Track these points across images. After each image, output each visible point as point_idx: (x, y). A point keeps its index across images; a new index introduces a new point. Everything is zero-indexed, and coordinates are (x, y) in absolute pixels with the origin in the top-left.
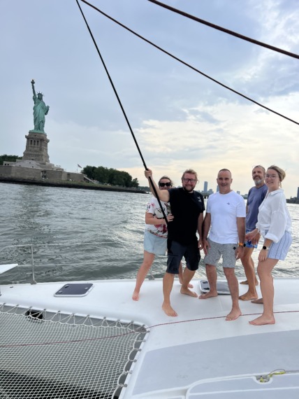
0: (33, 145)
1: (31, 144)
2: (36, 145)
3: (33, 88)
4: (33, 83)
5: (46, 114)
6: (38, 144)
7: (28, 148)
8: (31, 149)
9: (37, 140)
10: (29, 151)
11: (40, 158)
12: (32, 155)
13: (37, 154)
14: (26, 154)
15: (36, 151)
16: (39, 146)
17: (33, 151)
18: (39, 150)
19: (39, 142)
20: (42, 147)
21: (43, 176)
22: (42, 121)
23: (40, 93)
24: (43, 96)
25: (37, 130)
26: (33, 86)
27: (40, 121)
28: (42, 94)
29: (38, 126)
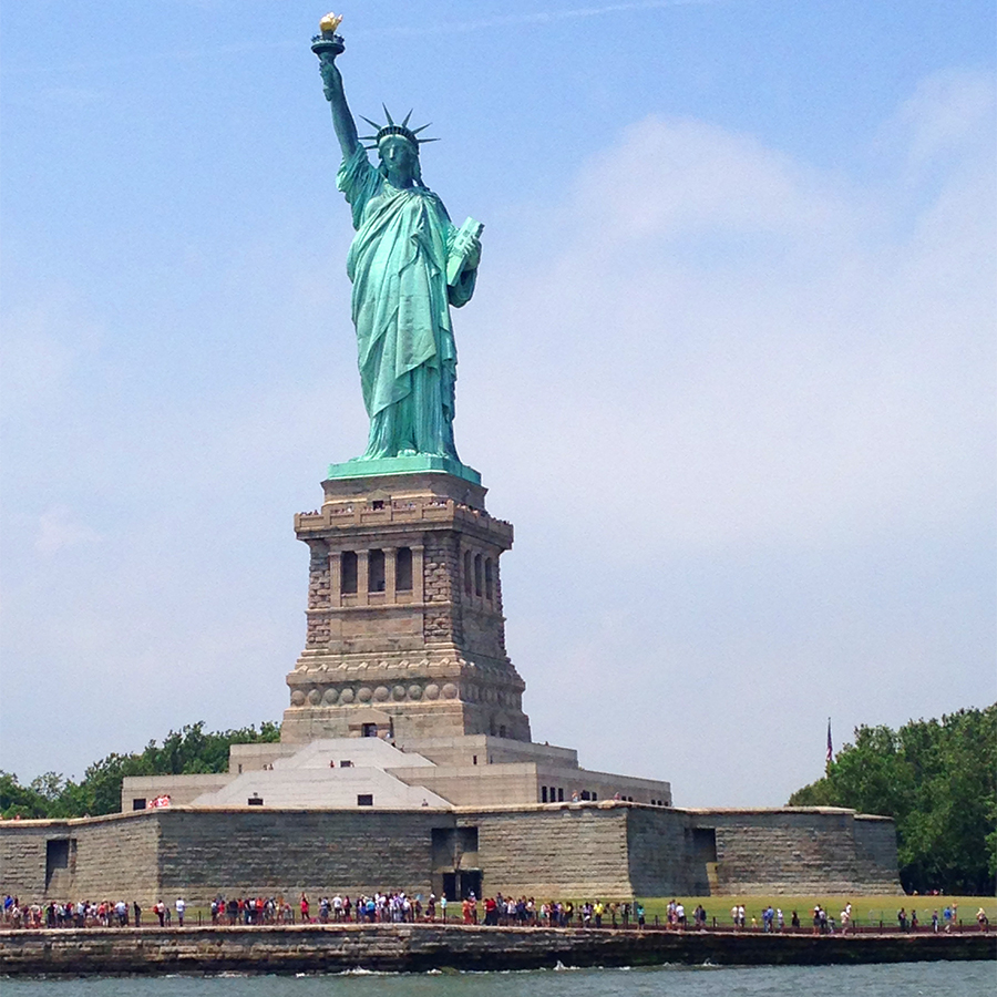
0: (361, 599)
1: (348, 585)
2: (390, 598)
3: (335, 93)
4: (329, 48)
6: (403, 582)
7: (326, 633)
8: (350, 638)
9: (399, 544)
10: (334, 651)
11: (431, 710)
12: (363, 691)
13: (403, 674)
14: (314, 685)
15: (396, 646)
16: (418, 597)
17: (371, 652)
18: (417, 634)
19: (417, 561)
20: (438, 597)
21: (459, 877)
22: (423, 364)
23: (391, 122)
24: (420, 144)
25: (392, 452)
26: (335, 74)
27: (410, 367)
28: (411, 127)
29: (396, 418)
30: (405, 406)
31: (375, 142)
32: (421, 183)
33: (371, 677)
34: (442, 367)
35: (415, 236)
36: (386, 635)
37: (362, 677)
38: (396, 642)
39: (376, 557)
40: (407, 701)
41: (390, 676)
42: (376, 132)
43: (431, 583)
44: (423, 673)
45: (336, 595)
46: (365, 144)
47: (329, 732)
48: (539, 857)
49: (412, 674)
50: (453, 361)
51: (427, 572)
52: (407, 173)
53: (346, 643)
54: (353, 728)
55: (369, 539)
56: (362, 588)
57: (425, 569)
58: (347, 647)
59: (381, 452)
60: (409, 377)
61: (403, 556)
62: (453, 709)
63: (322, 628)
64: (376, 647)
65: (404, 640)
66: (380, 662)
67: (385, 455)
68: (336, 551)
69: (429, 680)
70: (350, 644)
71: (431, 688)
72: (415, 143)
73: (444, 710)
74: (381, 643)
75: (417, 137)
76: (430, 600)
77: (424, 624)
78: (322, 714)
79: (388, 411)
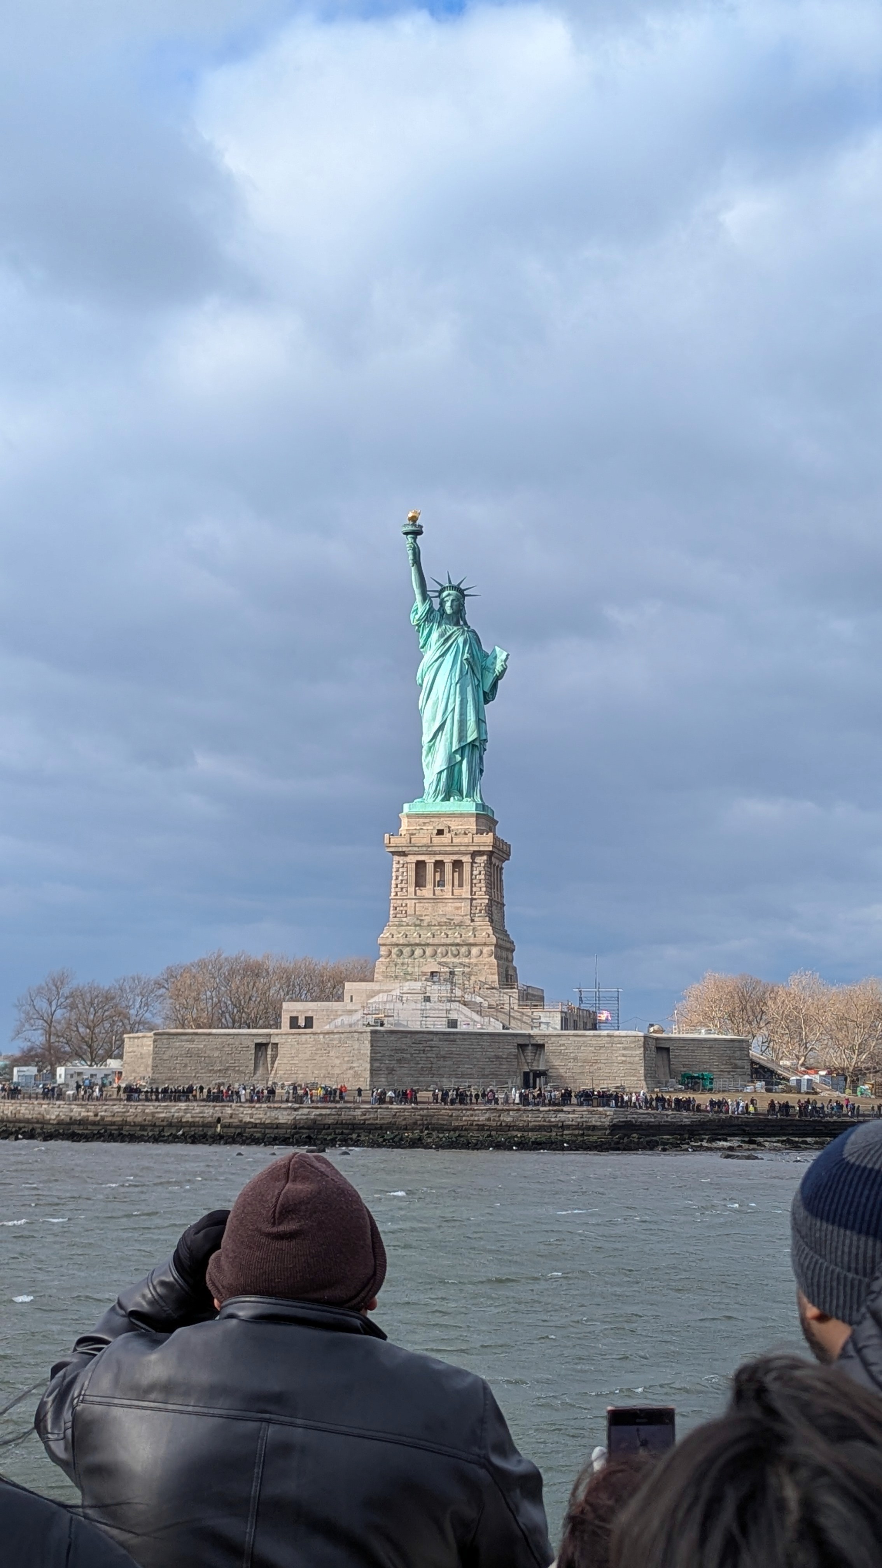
0: (429, 891)
1: (420, 882)
2: (448, 892)
5: (489, 696)
7: (404, 912)
8: (421, 916)
9: (456, 857)
10: (410, 924)
11: (476, 965)
13: (458, 941)
14: (397, 945)
15: (452, 922)
16: (467, 892)
17: (435, 925)
18: (466, 915)
19: (467, 868)
20: (480, 893)
21: (531, 1074)
22: (470, 743)
23: (450, 582)
24: (466, 598)
25: (447, 798)
26: (417, 550)
27: (463, 744)
28: (462, 587)
29: (450, 776)
30: (457, 769)
31: (437, 594)
32: (465, 623)
33: (436, 941)
34: (480, 744)
35: (466, 659)
36: (445, 915)
37: (431, 941)
38: (453, 920)
39: (439, 865)
40: (459, 958)
41: (449, 941)
42: (439, 588)
43: (475, 884)
44: (471, 941)
45: (412, 889)
46: (431, 594)
48: (585, 1064)
49: (463, 941)
50: (486, 740)
51: (474, 877)
52: (458, 616)
53: (418, 919)
54: (424, 974)
55: (435, 853)
56: (430, 886)
57: (472, 875)
58: (418, 922)
59: (440, 798)
60: (460, 752)
61: (458, 864)
62: (491, 965)
63: (401, 908)
64: (439, 923)
65: (457, 920)
66: (441, 933)
67: (443, 800)
68: (413, 859)
69: (475, 945)
70: (421, 920)
71: (475, 951)
72: (464, 596)
73: (485, 965)
74: (442, 920)
75: (465, 593)
76: (475, 895)
77: (471, 909)
78: (403, 964)
79: (445, 771)
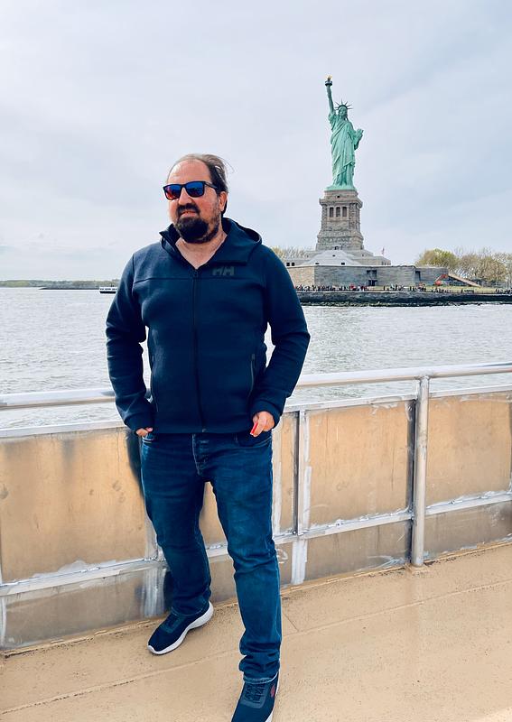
1: (331, 215)
2: (341, 218)
4: (329, 84)
5: (356, 147)
6: (344, 215)
9: (343, 206)
10: (328, 230)
11: (351, 244)
12: (335, 240)
13: (344, 236)
14: (323, 238)
15: (343, 229)
16: (348, 218)
18: (347, 227)
21: (372, 281)
22: (349, 164)
23: (342, 104)
26: (330, 91)
27: (346, 164)
28: (346, 105)
30: (344, 174)
31: (338, 109)
34: (352, 164)
35: (348, 133)
36: (340, 227)
37: (335, 236)
39: (338, 208)
41: (341, 236)
42: (338, 106)
43: (351, 215)
44: (349, 235)
45: (328, 217)
46: (336, 109)
47: (327, 248)
48: (391, 277)
50: (354, 163)
52: (345, 117)
54: (333, 248)
55: (336, 204)
56: (335, 216)
57: (349, 212)
58: (331, 229)
59: (338, 184)
61: (345, 208)
63: (325, 225)
64: (338, 230)
66: (339, 233)
68: (329, 207)
69: (351, 237)
73: (354, 244)
75: (348, 108)
76: (351, 219)
77: (349, 224)
78: (325, 244)
